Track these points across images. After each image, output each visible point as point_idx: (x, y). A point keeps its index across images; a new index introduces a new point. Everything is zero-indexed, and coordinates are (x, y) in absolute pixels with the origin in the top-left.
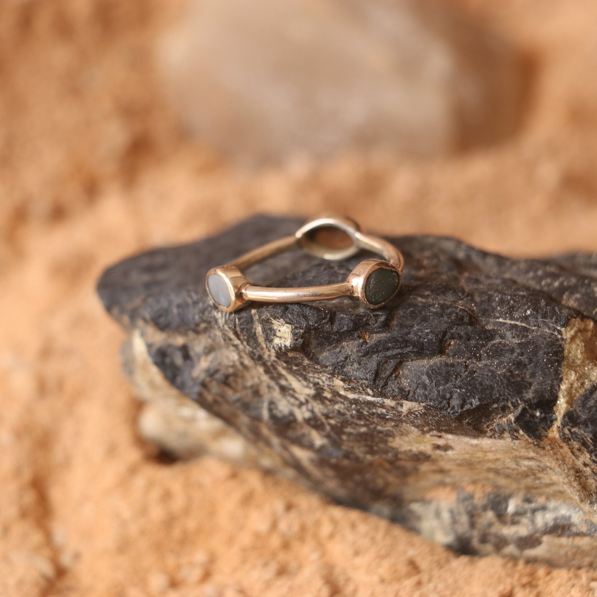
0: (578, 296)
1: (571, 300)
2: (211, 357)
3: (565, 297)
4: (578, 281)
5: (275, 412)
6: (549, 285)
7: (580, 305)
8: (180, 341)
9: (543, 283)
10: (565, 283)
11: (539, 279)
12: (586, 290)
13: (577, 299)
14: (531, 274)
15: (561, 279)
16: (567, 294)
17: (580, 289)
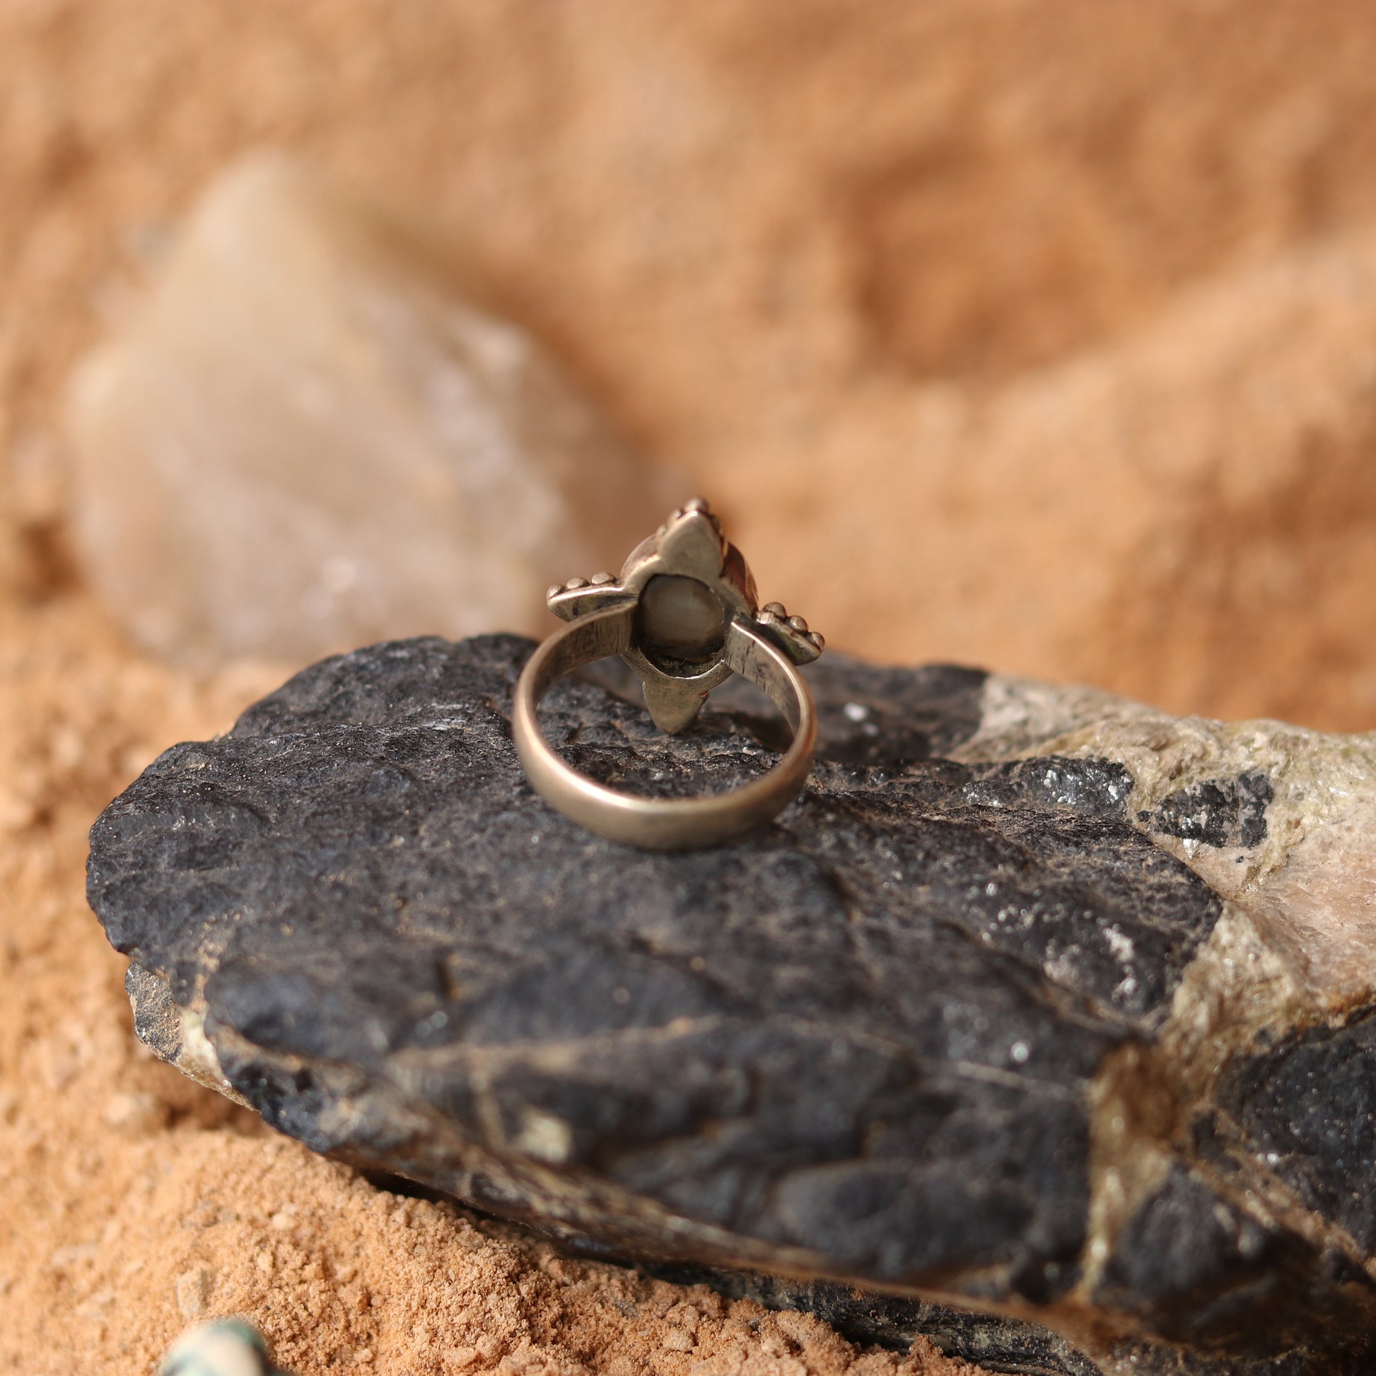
0: (1075, 949)
1: (1062, 957)
2: (362, 1103)
3: (1050, 951)
4: (1070, 911)
5: (487, 1190)
6: (1012, 920)
7: (1083, 976)
8: (294, 1064)
9: (1002, 916)
10: (1046, 918)
11: (992, 906)
12: (1090, 934)
13: (1074, 960)
14: (974, 892)
15: (1037, 907)
16: (1053, 942)
17: (1076, 932)
